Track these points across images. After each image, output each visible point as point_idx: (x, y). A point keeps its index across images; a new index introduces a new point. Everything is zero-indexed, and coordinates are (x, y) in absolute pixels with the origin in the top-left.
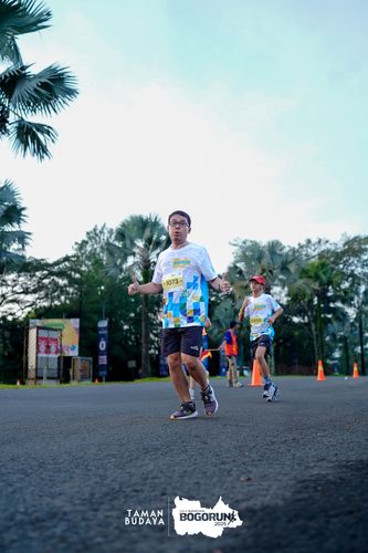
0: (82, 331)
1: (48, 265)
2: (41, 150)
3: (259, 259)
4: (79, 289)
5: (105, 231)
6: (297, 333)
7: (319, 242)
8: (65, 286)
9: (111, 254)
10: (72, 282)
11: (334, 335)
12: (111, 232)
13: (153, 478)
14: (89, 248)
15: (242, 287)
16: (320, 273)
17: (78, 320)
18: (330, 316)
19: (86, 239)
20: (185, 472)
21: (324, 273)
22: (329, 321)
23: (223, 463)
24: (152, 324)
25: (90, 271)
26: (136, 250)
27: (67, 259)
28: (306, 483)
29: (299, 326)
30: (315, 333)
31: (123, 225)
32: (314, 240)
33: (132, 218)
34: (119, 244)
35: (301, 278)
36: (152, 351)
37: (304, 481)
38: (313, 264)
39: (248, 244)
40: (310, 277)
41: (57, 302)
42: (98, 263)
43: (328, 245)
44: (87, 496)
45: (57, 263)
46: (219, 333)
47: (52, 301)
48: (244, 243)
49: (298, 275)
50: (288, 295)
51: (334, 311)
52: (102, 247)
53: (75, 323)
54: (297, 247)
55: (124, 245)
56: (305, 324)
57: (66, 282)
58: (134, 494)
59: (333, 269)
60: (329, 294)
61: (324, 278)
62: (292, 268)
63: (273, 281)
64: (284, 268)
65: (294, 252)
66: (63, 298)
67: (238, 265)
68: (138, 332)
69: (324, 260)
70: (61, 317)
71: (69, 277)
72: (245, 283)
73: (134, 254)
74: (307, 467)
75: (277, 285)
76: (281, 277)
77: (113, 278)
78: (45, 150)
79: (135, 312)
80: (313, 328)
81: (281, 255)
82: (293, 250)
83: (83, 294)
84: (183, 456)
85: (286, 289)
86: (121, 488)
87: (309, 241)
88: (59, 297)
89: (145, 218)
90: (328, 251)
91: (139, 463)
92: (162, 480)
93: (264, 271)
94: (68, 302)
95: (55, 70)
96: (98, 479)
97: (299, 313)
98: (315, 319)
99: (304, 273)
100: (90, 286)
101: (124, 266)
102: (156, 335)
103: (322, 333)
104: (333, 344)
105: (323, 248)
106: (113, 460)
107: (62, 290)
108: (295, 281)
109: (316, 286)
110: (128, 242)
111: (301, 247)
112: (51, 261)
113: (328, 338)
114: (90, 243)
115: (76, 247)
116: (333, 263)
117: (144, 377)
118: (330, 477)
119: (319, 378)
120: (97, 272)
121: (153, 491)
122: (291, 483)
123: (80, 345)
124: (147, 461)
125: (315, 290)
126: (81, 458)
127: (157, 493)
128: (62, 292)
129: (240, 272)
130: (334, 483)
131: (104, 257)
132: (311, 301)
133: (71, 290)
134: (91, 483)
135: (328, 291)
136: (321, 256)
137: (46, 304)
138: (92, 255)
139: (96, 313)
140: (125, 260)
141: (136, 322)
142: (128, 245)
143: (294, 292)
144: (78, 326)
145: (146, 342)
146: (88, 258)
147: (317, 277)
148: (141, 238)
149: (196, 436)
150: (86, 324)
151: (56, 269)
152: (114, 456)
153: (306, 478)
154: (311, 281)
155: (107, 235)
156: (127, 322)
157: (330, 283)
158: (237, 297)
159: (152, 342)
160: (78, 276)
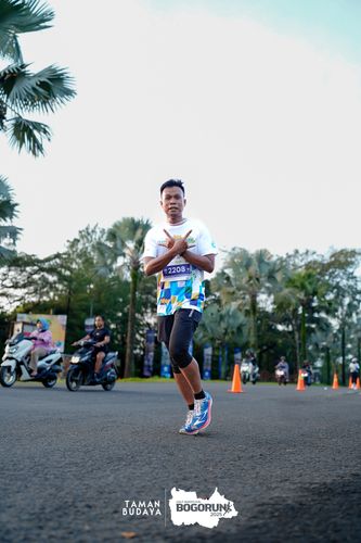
0: (69, 327)
1: (39, 261)
2: (37, 147)
3: (247, 266)
4: (69, 287)
5: (98, 230)
6: (280, 341)
7: (307, 252)
8: (55, 283)
9: (102, 253)
10: (62, 278)
11: (317, 345)
12: (103, 231)
13: (110, 493)
14: (80, 246)
15: (229, 293)
16: (306, 283)
17: (65, 317)
18: (313, 326)
19: (78, 237)
20: (143, 487)
21: (310, 283)
22: (313, 330)
23: (185, 479)
24: (139, 325)
25: (80, 269)
26: (126, 251)
27: (58, 256)
28: (265, 507)
29: (283, 333)
30: (298, 342)
31: (115, 226)
32: (302, 251)
33: (124, 219)
34: (110, 244)
35: (287, 287)
36: (138, 351)
37: (263, 504)
38: (299, 275)
39: (237, 251)
40: (296, 287)
41: (45, 298)
42: (88, 262)
43: (315, 257)
44: (37, 510)
45: (48, 260)
46: (204, 336)
47: (41, 297)
48: (234, 249)
49: (284, 284)
50: (274, 303)
51: (318, 321)
52: (93, 246)
53: (63, 319)
54: (285, 256)
55: (115, 246)
56: (289, 332)
57: (55, 278)
58: (86, 509)
59: (319, 280)
60: (314, 304)
61: (309, 288)
62: (279, 277)
63: (260, 288)
64: (271, 277)
65: (282, 262)
66: (52, 294)
67: (226, 271)
68: (124, 332)
69: (311, 270)
70: (49, 313)
71: (59, 274)
72: (231, 290)
73: (124, 255)
74: (269, 488)
75: (263, 293)
76: (268, 285)
77: (102, 278)
78: (40, 148)
79: (122, 311)
80: (297, 336)
81: (268, 264)
82: (281, 259)
83: (72, 291)
84: (146, 469)
85: (272, 297)
86: (74, 502)
87: (297, 252)
88: (48, 293)
89: (136, 220)
90: (315, 262)
91: (100, 474)
92: (119, 495)
93: (251, 278)
94: (56, 298)
95: (55, 71)
96: (53, 491)
97: (284, 321)
98: (299, 328)
99: (290, 282)
100: (80, 284)
101: (114, 266)
102: (142, 335)
103: (305, 343)
104: (315, 354)
105: (310, 258)
106: (74, 469)
107: (52, 286)
108: (281, 290)
109: (301, 295)
110: (119, 242)
111: (289, 257)
112: (41, 258)
113: (310, 348)
114: (82, 242)
115: (68, 244)
116: (319, 274)
117: (128, 377)
118: (290, 502)
119: (299, 387)
120: (87, 269)
121: (106, 507)
122: (248, 505)
123: (66, 341)
124: (108, 473)
125: (300, 300)
126: (41, 465)
127: (110, 510)
128: (51, 288)
129: (228, 278)
130: (293, 508)
131: (95, 256)
132: (296, 310)
133: (60, 287)
134: (44, 494)
135: (312, 301)
136: (308, 266)
137: (34, 299)
138: (83, 254)
139: (84, 310)
140: (114, 260)
141: (123, 322)
142: (119, 245)
143: (280, 300)
144: (65, 323)
145: (132, 343)
146: (79, 256)
147: (303, 287)
148: (132, 239)
149: (164, 447)
150: (74, 321)
151: (46, 265)
152: (76, 464)
153: (265, 501)
154: (297, 290)
155: (99, 234)
156: (113, 321)
157: (315, 293)
158: (223, 302)
159: (138, 342)
160: (68, 273)
